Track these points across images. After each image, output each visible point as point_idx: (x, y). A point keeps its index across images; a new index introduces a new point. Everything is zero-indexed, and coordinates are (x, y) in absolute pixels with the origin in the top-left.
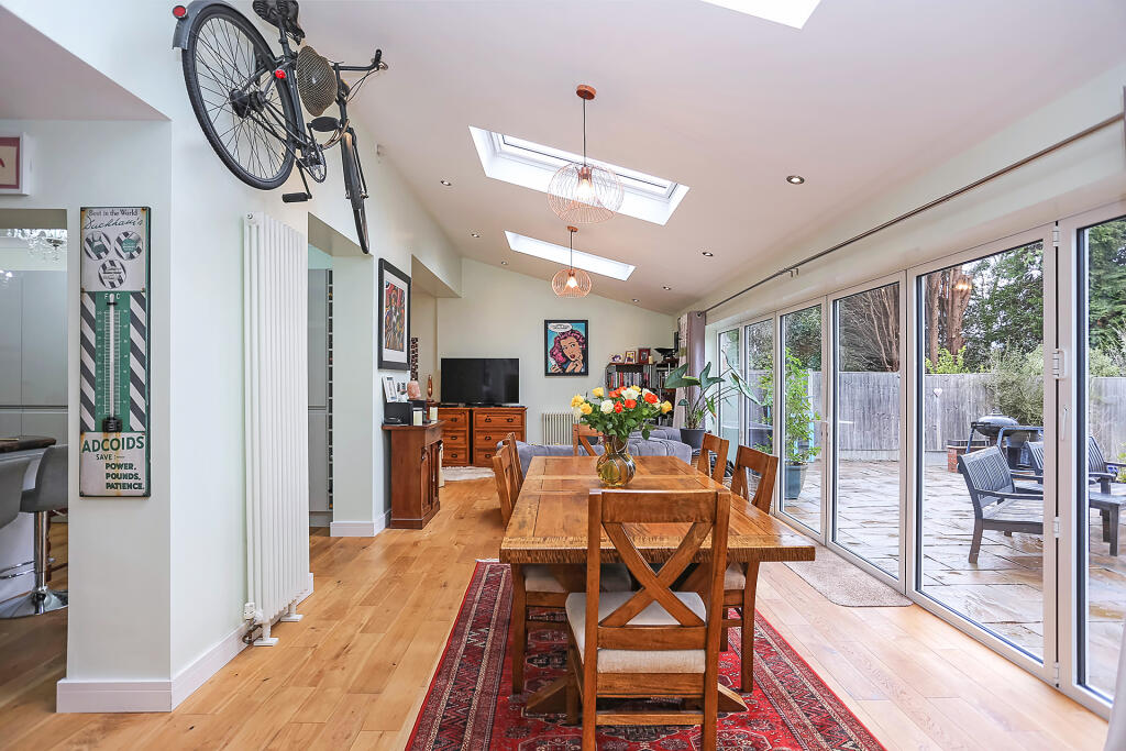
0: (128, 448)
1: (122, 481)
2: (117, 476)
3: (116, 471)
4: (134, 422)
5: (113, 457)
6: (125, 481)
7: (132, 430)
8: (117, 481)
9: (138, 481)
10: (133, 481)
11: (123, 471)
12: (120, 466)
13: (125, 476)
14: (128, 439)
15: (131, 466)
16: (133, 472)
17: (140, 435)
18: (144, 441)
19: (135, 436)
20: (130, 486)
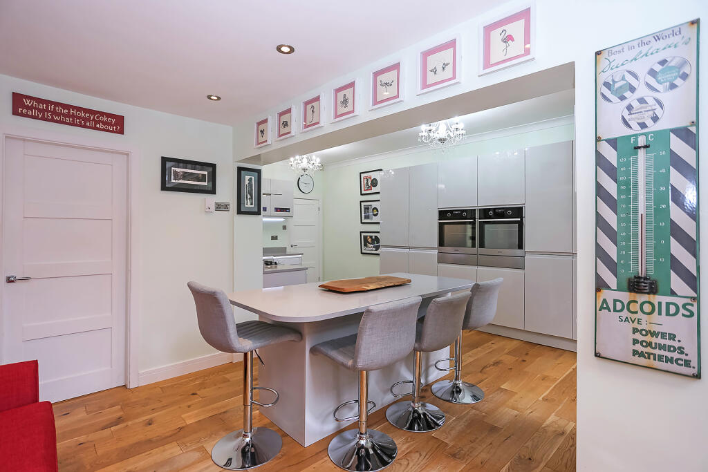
0: (668, 314)
1: (657, 352)
2: (649, 344)
3: (648, 338)
4: (676, 283)
5: (643, 322)
6: (662, 352)
7: (673, 293)
8: (648, 350)
9: (683, 357)
10: (676, 355)
11: (659, 340)
12: (654, 334)
13: (662, 347)
14: (668, 304)
15: (672, 337)
16: (676, 344)
17: (689, 301)
18: (694, 309)
19: (680, 302)
20: (670, 360)
